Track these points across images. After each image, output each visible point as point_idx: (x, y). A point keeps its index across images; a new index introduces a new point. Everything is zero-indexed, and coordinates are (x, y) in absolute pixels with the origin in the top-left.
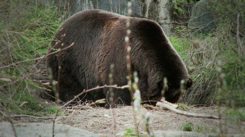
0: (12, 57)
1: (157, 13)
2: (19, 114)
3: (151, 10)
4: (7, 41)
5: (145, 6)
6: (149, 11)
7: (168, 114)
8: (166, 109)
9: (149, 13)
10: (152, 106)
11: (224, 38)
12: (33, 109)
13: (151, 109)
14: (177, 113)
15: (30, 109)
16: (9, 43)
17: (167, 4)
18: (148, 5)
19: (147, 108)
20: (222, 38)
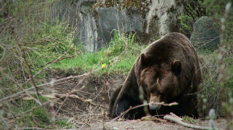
0: (24, 71)
1: (157, 29)
2: (31, 127)
3: (152, 26)
4: (19, 56)
5: (146, 22)
6: (149, 27)
7: (176, 127)
8: (174, 122)
9: (150, 29)
10: (159, 119)
11: (229, 53)
12: (44, 122)
13: (159, 122)
14: (185, 126)
15: (42, 122)
16: (21, 57)
17: (167, 20)
18: (149, 21)
19: (155, 121)
20: (228, 54)
